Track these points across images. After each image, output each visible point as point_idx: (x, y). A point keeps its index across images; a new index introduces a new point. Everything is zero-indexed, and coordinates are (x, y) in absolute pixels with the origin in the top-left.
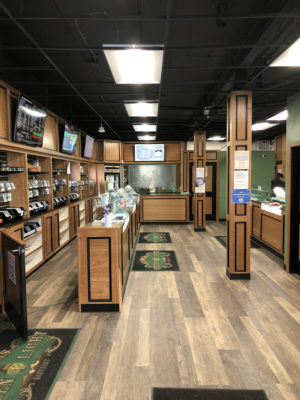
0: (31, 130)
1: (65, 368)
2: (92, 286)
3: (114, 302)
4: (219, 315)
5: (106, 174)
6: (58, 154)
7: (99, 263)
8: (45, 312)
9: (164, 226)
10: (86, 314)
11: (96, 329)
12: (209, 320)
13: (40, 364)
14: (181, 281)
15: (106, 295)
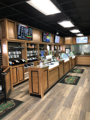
0: (26, 35)
1: (7, 116)
2: (33, 87)
3: (39, 94)
4: (78, 108)
5: (66, 48)
6: (41, 42)
7: (35, 80)
8: (21, 93)
9: (84, 67)
10: (31, 96)
11: (29, 103)
12: (71, 110)
13: (2, 112)
14: (74, 90)
15: (37, 91)
